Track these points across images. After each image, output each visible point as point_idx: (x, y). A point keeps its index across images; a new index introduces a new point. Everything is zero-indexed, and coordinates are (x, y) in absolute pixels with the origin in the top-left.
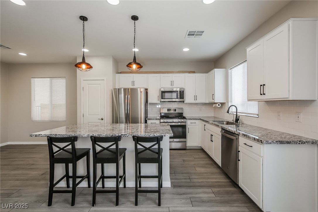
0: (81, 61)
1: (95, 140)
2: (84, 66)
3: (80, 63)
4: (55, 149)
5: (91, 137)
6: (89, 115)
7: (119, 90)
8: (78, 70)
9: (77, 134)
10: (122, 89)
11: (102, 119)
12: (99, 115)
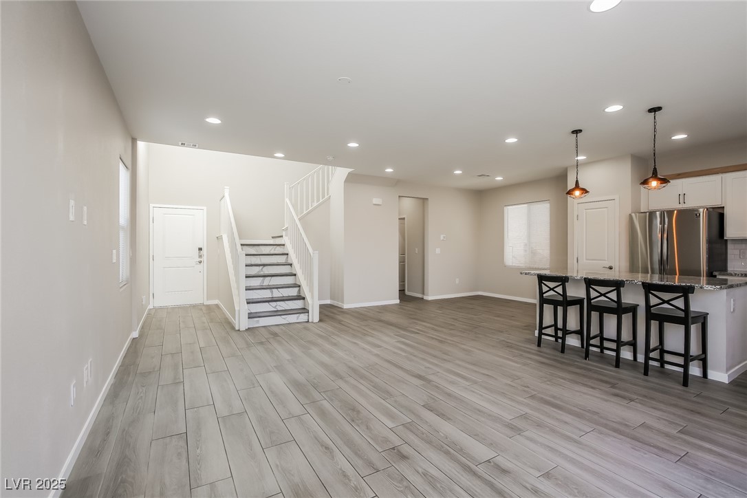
0: (574, 186)
1: (590, 283)
2: (577, 193)
3: (573, 190)
4: (545, 289)
5: (585, 279)
6: (587, 259)
7: (652, 214)
8: (569, 198)
9: (569, 275)
10: (658, 213)
11: (611, 268)
12: (605, 260)
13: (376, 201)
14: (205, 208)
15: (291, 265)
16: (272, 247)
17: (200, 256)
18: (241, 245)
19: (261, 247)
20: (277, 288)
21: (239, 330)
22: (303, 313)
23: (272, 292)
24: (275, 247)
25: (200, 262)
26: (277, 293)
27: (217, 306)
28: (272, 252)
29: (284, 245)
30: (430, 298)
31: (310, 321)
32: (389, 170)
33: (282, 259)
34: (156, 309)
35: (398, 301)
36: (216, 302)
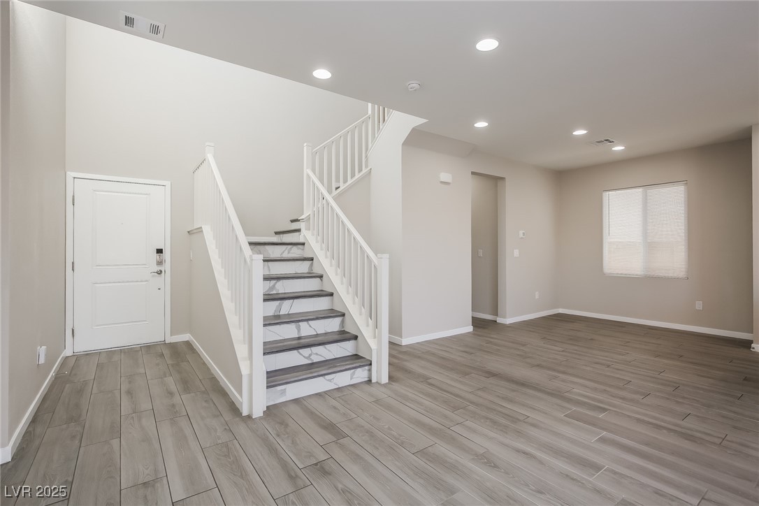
13: (445, 177)
14: (168, 183)
15: (321, 277)
16: (285, 247)
17: (160, 263)
18: (251, 244)
19: (267, 247)
20: (307, 320)
21: (249, 417)
22: (360, 367)
23: (299, 329)
24: (290, 247)
25: (160, 273)
26: (307, 330)
27: (188, 344)
28: (286, 255)
29: (303, 244)
30: (508, 321)
31: (374, 380)
32: (481, 124)
33: (303, 268)
34: (78, 358)
35: (470, 329)
36: (186, 337)
